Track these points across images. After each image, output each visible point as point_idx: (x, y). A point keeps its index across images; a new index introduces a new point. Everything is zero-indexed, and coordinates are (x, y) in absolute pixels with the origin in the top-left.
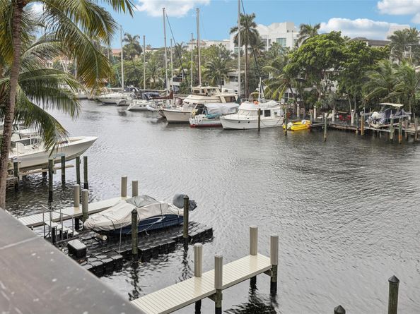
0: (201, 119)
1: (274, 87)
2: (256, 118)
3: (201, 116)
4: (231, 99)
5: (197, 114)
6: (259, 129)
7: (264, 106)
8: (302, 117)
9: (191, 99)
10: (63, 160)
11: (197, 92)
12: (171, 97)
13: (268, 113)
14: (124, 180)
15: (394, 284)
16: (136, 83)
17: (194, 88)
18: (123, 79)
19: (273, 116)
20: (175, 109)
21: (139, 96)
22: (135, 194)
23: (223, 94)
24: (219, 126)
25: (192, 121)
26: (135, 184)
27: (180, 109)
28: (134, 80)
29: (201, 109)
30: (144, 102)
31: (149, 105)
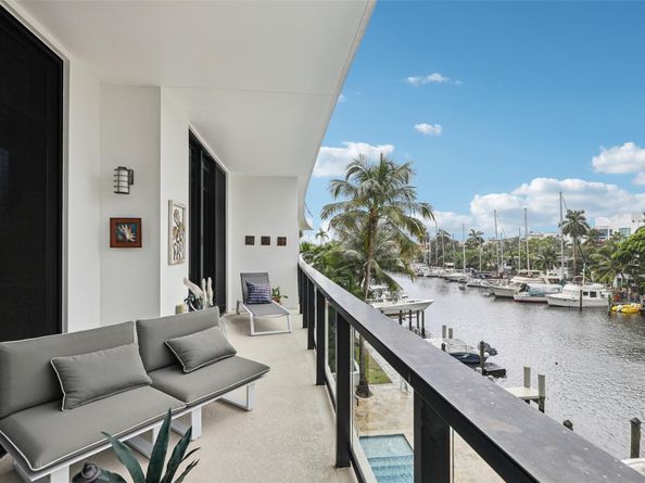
0: (524, 296)
1: (602, 273)
2: (578, 298)
3: (525, 293)
4: (556, 281)
5: (521, 291)
6: (581, 308)
7: (588, 288)
8: (632, 300)
9: (516, 279)
10: (410, 313)
11: (522, 275)
12: (501, 277)
13: (593, 294)
14: (444, 327)
15: (636, 425)
16: (476, 267)
17: (520, 271)
18: (464, 264)
19: (599, 297)
20: (503, 286)
21: (475, 275)
22: (451, 337)
23: (548, 277)
24: (546, 302)
25: (516, 297)
26: (451, 330)
27: (507, 287)
28: (472, 264)
29: (524, 288)
30: (479, 280)
31: (483, 283)
